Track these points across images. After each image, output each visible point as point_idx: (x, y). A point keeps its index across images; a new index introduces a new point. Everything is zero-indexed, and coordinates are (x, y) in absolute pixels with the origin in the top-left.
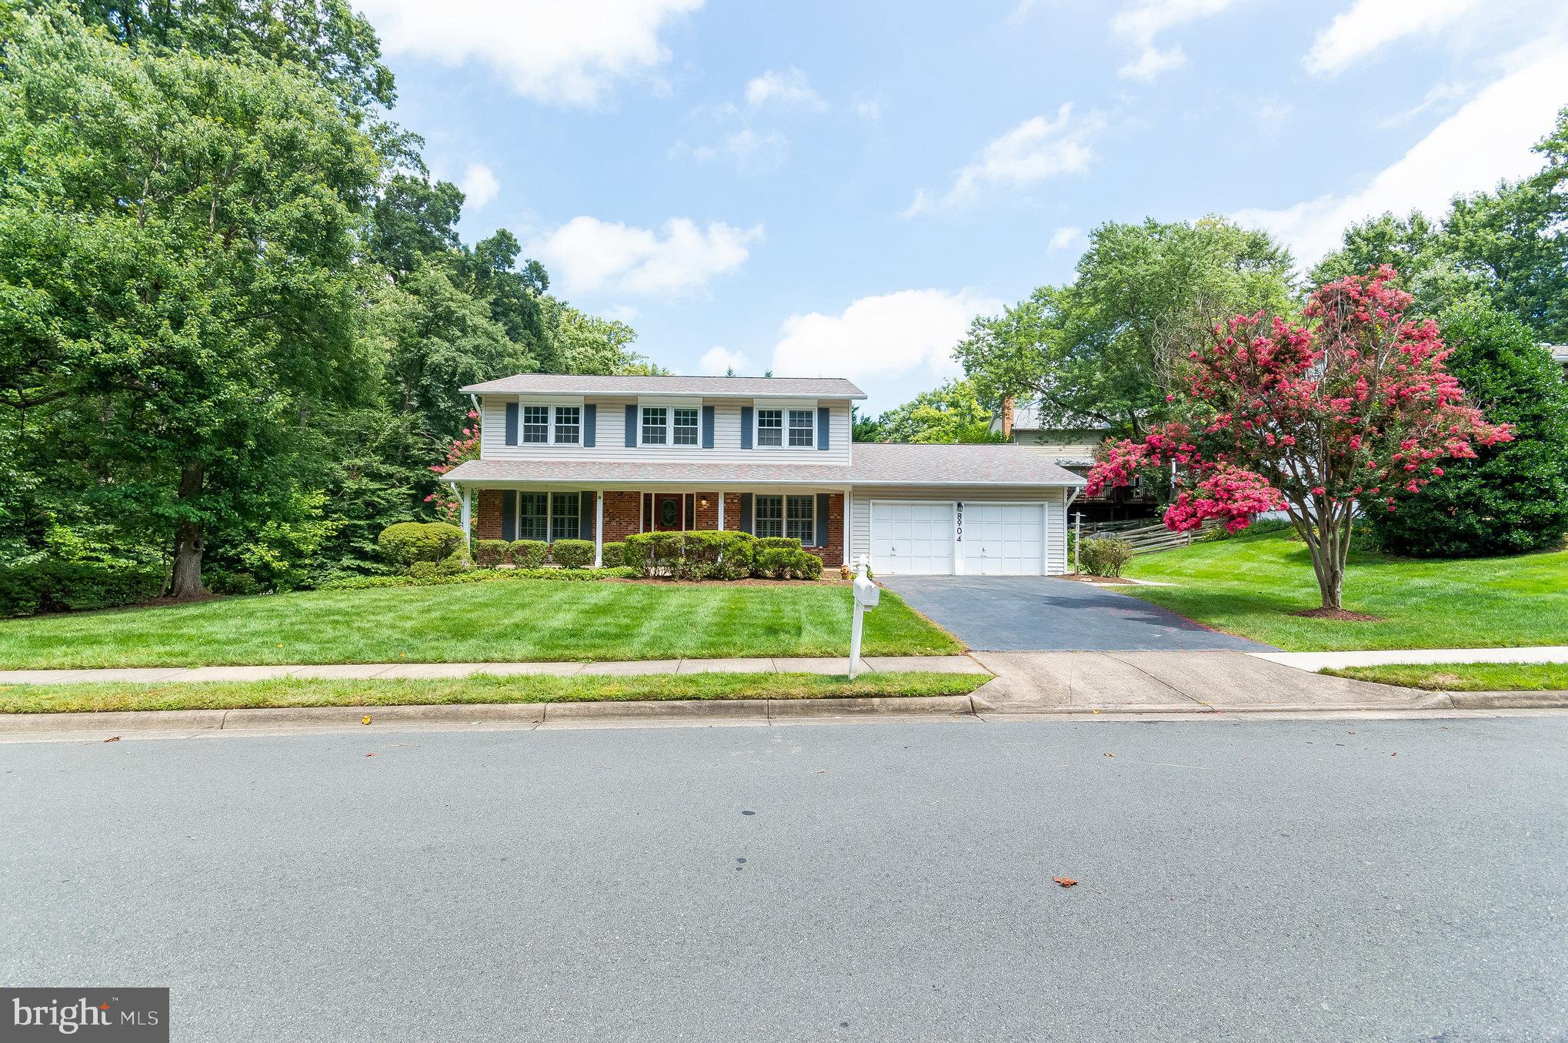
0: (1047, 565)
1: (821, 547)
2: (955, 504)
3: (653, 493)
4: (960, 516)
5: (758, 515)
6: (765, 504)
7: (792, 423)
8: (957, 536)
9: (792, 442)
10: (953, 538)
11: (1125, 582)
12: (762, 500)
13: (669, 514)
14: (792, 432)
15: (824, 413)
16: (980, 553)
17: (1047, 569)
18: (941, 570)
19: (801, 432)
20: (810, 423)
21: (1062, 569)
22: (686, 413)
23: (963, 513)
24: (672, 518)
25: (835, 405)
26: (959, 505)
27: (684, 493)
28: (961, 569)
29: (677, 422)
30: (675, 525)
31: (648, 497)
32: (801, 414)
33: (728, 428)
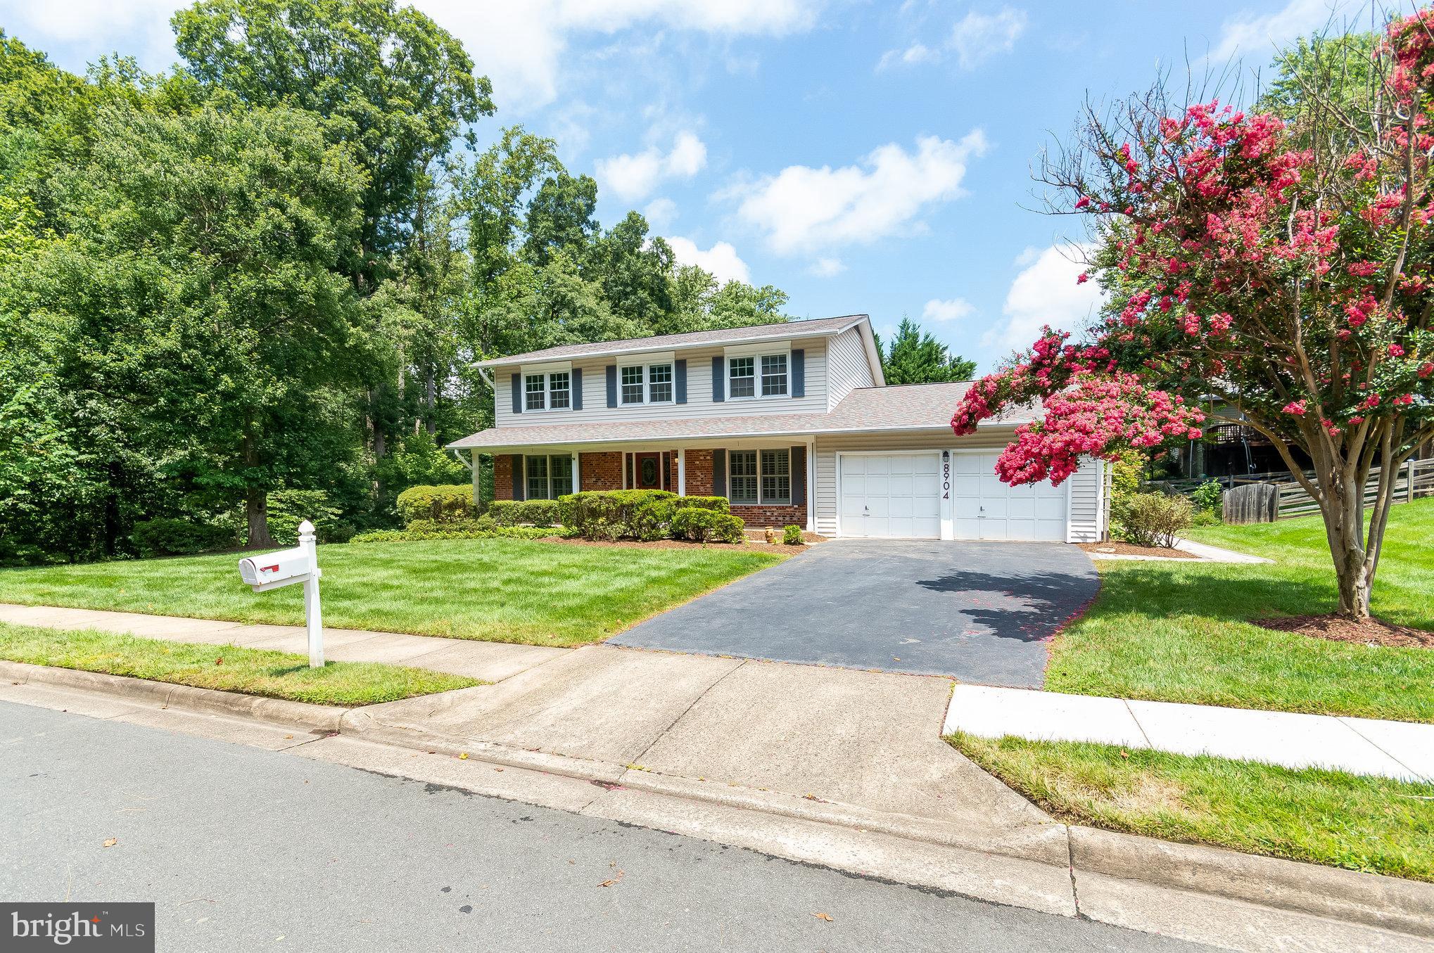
0: (1070, 528)
1: (796, 506)
2: (941, 452)
3: (634, 452)
4: (946, 467)
5: (733, 472)
6: (740, 460)
7: (765, 370)
8: (943, 492)
9: (766, 391)
10: (938, 494)
11: (1180, 553)
12: (736, 456)
13: (649, 472)
14: (765, 380)
15: (798, 355)
16: (978, 513)
17: (1069, 534)
18: (924, 533)
19: (775, 379)
20: (784, 368)
21: (1093, 535)
22: (660, 369)
23: (951, 463)
24: (652, 478)
25: (809, 345)
26: (946, 454)
27: (661, 451)
28: (948, 531)
29: (653, 379)
30: (655, 484)
31: (629, 456)
32: (774, 359)
33: (699, 381)
